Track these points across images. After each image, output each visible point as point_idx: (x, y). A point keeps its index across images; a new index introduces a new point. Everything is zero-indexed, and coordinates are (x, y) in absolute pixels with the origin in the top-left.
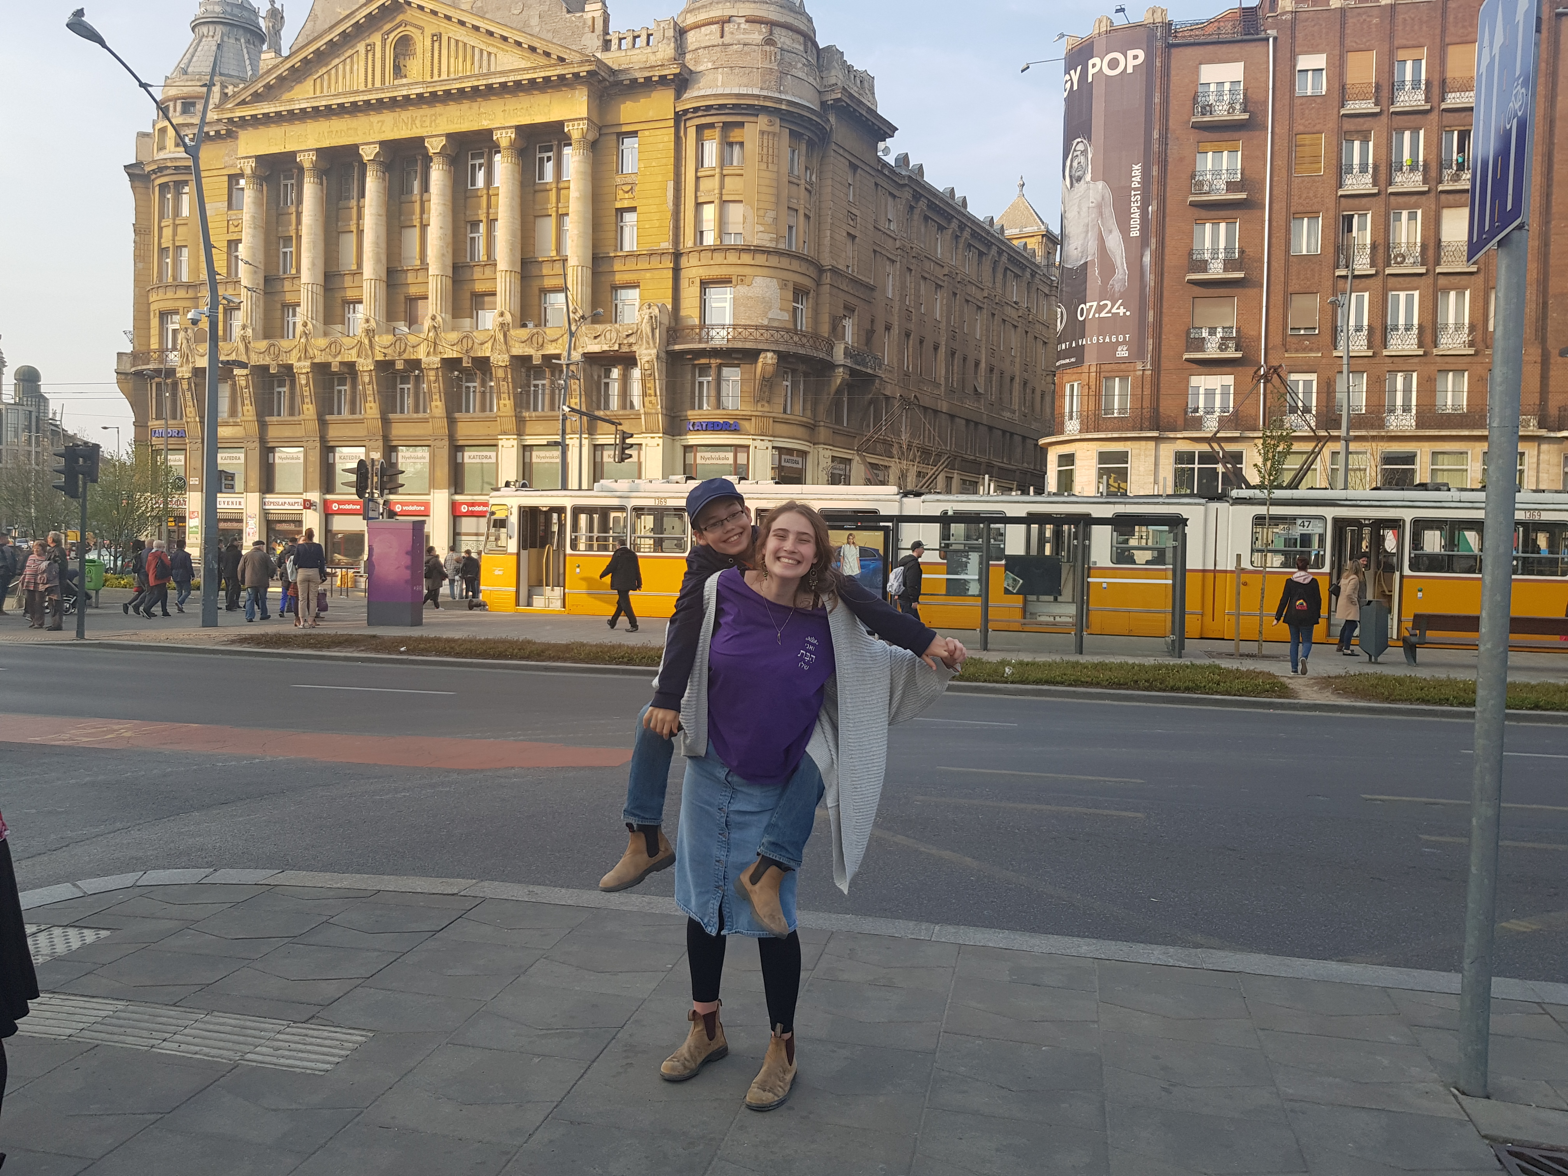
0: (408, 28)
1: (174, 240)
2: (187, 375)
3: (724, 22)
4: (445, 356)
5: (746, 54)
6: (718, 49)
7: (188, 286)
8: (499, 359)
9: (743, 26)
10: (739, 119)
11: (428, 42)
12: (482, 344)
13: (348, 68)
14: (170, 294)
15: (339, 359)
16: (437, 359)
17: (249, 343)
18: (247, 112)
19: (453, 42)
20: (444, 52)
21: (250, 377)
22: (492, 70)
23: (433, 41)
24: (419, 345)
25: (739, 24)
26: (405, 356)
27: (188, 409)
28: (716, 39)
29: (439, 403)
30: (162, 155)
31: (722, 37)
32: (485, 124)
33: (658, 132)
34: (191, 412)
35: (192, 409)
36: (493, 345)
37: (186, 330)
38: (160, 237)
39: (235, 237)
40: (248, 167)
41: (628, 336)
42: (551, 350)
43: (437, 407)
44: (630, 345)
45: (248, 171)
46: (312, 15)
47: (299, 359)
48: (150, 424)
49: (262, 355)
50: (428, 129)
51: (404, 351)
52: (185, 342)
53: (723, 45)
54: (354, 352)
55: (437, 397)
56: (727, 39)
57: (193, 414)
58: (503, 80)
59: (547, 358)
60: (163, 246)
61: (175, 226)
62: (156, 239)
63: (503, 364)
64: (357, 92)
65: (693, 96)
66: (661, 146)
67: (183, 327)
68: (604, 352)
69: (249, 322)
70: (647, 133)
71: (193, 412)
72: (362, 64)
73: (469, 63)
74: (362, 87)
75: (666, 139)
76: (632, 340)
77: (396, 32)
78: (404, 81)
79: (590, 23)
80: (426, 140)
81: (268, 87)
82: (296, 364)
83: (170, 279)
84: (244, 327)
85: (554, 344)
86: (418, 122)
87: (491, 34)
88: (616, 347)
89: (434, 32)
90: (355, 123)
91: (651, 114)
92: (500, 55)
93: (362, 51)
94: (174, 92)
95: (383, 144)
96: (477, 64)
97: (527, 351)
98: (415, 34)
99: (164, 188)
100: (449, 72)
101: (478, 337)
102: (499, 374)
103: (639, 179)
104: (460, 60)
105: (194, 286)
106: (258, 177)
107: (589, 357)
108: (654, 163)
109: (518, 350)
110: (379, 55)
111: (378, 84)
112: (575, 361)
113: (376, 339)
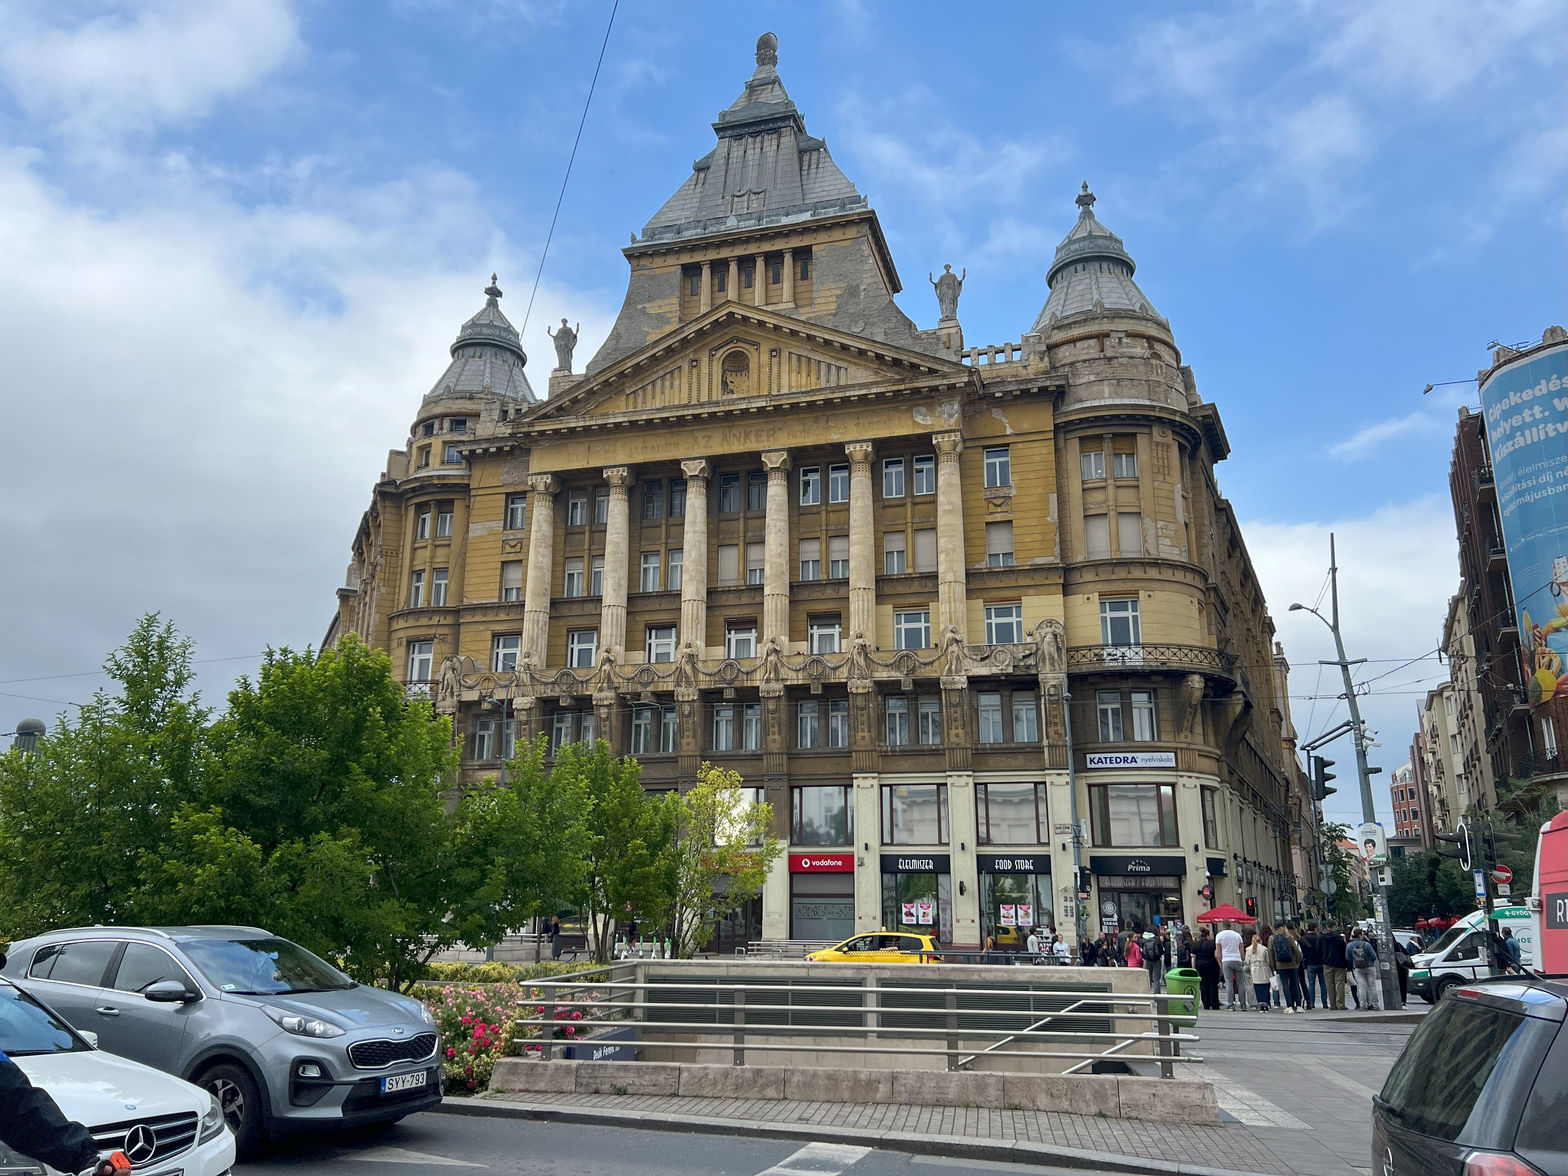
0: (739, 344)
3: (1101, 336)
4: (789, 683)
5: (1132, 366)
6: (1102, 362)
8: (858, 685)
9: (1124, 340)
10: (1131, 430)
11: (765, 358)
12: (835, 669)
13: (667, 383)
14: (424, 621)
15: (651, 688)
16: (779, 686)
18: (548, 426)
19: (794, 357)
20: (785, 367)
22: (842, 383)
23: (772, 356)
24: (755, 670)
25: (1120, 339)
26: (737, 684)
28: (1094, 353)
29: (777, 737)
30: (422, 474)
31: (1102, 351)
32: (835, 437)
33: (1035, 444)
36: (850, 670)
37: (450, 659)
39: (511, 557)
40: (542, 483)
41: (1025, 657)
42: (926, 674)
43: (774, 741)
44: (1028, 667)
45: (541, 488)
46: (616, 335)
47: (601, 690)
50: (766, 443)
51: (737, 676)
52: (451, 672)
53: (1105, 358)
54: (671, 680)
55: (776, 729)
56: (1109, 353)
58: (864, 392)
59: (919, 682)
63: (865, 691)
65: (1074, 408)
66: (1038, 459)
68: (993, 675)
69: (534, 648)
70: (1020, 446)
72: (685, 379)
73: (814, 376)
74: (685, 401)
75: (1045, 451)
76: (1031, 661)
77: (725, 349)
78: (735, 396)
79: (943, 339)
80: (763, 455)
81: (576, 401)
82: (596, 695)
84: (528, 654)
85: (929, 668)
86: (751, 437)
87: (844, 348)
88: (1009, 670)
89: (773, 347)
90: (675, 439)
91: (1026, 426)
92: (852, 369)
93: (686, 367)
94: (438, 410)
95: (710, 459)
96: (823, 378)
97: (895, 675)
98: (749, 351)
99: (421, 508)
100: (790, 387)
101: (830, 661)
102: (860, 702)
103: (1013, 492)
104: (804, 374)
105: (457, 612)
106: (551, 494)
107: (973, 681)
108: (1031, 476)
109: (883, 675)
110: (705, 369)
111: (704, 398)
112: (959, 686)
113: (700, 665)
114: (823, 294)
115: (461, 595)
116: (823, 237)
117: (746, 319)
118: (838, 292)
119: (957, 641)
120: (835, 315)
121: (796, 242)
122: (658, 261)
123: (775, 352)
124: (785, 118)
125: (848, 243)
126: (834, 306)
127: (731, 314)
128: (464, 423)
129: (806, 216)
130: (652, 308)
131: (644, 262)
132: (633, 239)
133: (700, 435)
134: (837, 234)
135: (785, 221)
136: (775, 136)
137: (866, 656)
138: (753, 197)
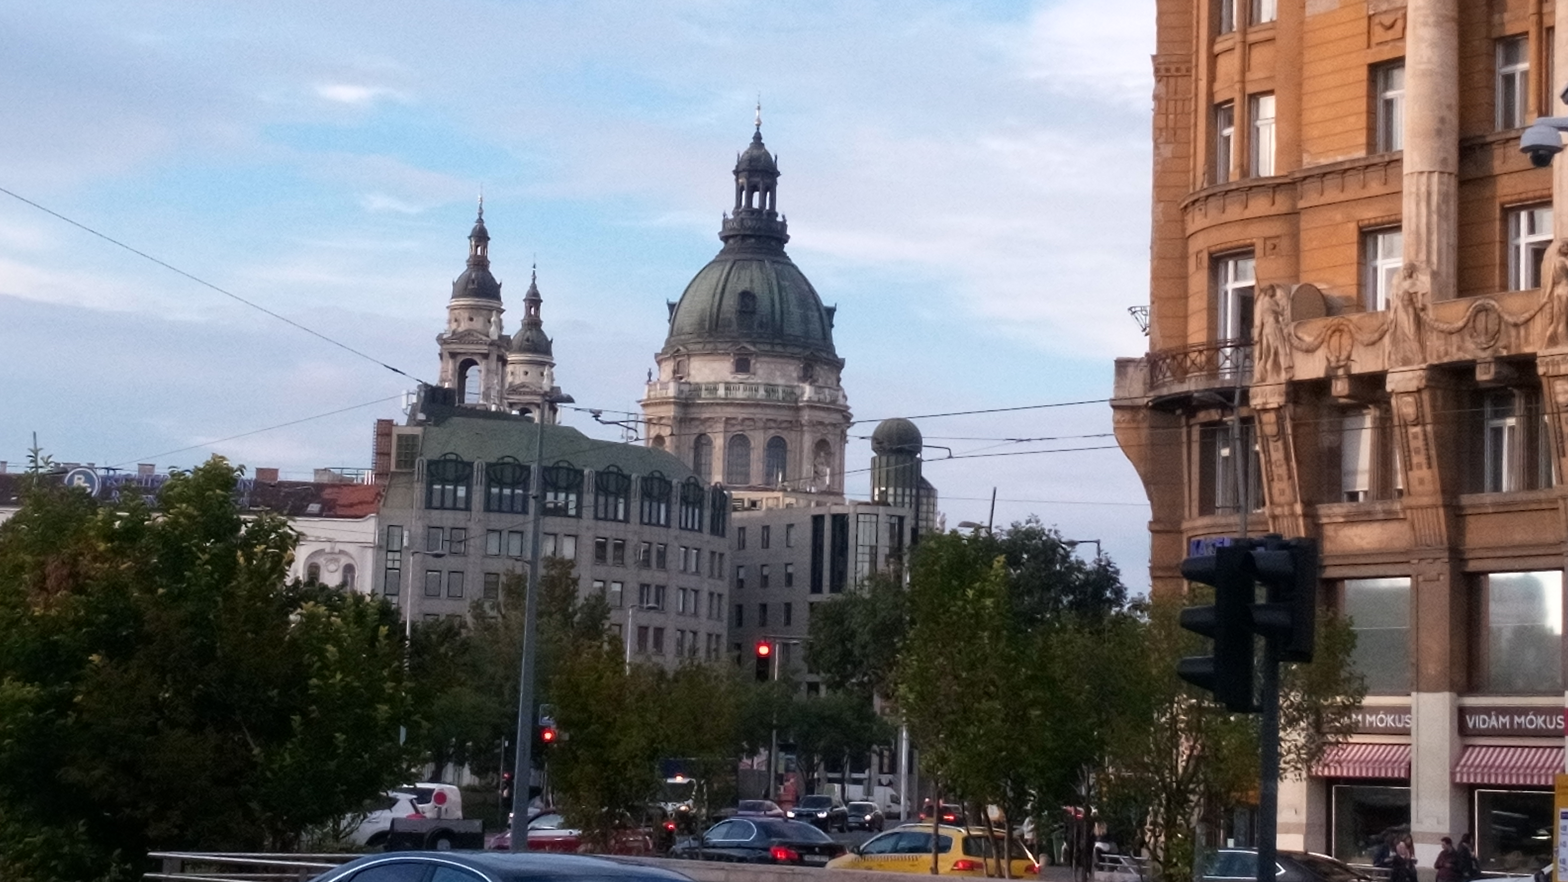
1: (1243, 82)
2: (1275, 401)
7: (1274, 187)
17: (1424, 309)
21: (1426, 396)
27: (1277, 486)
34: (1282, 492)
35: (1285, 485)
37: (1271, 291)
38: (1212, 79)
39: (1386, 54)
48: (1185, 525)
49: (1455, 338)
52: (1270, 320)
57: (1288, 496)
60: (1219, 99)
61: (1248, 47)
62: (1203, 84)
67: (1265, 284)
69: (1423, 256)
71: (1288, 491)
83: (1234, 174)
84: (1411, 271)
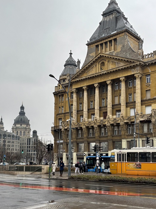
0: (103, 61)
1: (61, 105)
7: (63, 114)
11: (107, 63)
12: (118, 121)
13: (92, 70)
14: (60, 115)
15: (90, 125)
17: (74, 123)
18: (74, 81)
19: (112, 62)
20: (110, 64)
22: (120, 66)
26: (103, 124)
30: (59, 90)
32: (118, 77)
33: (155, 73)
36: (120, 121)
38: (59, 105)
39: (72, 104)
40: (74, 90)
42: (132, 121)
44: (150, 118)
45: (74, 91)
46: (86, 61)
47: (83, 126)
48: (57, 140)
49: (76, 126)
50: (107, 79)
52: (63, 124)
54: (93, 124)
58: (122, 68)
59: (132, 122)
60: (59, 107)
61: (61, 102)
63: (123, 124)
64: (94, 74)
67: (63, 121)
68: (144, 120)
70: (152, 74)
71: (64, 137)
72: (95, 69)
73: (115, 65)
74: (94, 73)
77: (101, 62)
78: (102, 71)
79: (139, 54)
80: (107, 82)
81: (78, 75)
82: (83, 127)
83: (60, 113)
85: (133, 120)
86: (105, 78)
87: (119, 59)
88: (147, 119)
90: (93, 80)
91: (153, 70)
92: (121, 63)
93: (95, 66)
94: (61, 78)
95: (98, 83)
96: (116, 66)
97: (128, 121)
98: (105, 61)
99: (60, 96)
100: (111, 68)
101: (117, 119)
102: (122, 126)
103: (151, 84)
104: (113, 65)
105: (65, 114)
106: (76, 92)
107: (141, 122)
108: (154, 80)
109: (126, 121)
110: (98, 67)
111: (97, 72)
112: (138, 123)
113: (97, 121)
114: (119, 47)
115: (65, 111)
116: (118, 36)
117: (103, 56)
118: (121, 47)
119: (138, 114)
120: (120, 51)
121: (114, 38)
122: (92, 45)
123: (108, 61)
124: (114, 11)
125: (123, 36)
126: (120, 50)
127: (101, 55)
128: (65, 80)
129: (116, 32)
130: (91, 55)
131: (90, 46)
132: (88, 41)
133: (97, 79)
134: (121, 35)
135: (112, 33)
136: (112, 15)
137: (123, 118)
138: (108, 29)
